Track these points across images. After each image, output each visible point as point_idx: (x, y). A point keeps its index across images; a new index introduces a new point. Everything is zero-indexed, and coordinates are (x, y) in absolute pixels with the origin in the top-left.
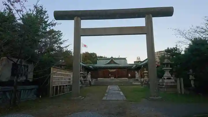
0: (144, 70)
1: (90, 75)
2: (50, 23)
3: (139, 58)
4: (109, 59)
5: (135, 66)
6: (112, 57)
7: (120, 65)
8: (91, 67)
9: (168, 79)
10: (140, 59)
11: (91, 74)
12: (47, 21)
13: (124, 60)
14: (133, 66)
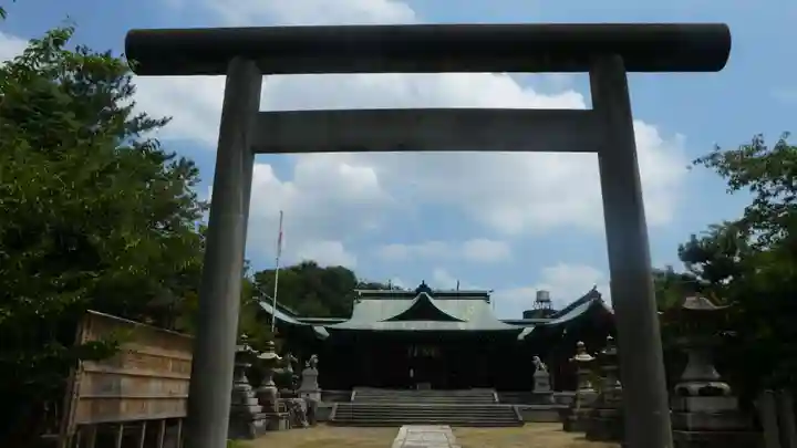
0: (576, 351)
1: (315, 371)
2: (141, 118)
3: (545, 298)
4: (408, 296)
5: (528, 330)
6: (423, 287)
7: (461, 326)
8: (321, 330)
9: (703, 393)
10: (548, 301)
11: (319, 366)
12: (126, 111)
13: (479, 303)
14: (521, 331)
